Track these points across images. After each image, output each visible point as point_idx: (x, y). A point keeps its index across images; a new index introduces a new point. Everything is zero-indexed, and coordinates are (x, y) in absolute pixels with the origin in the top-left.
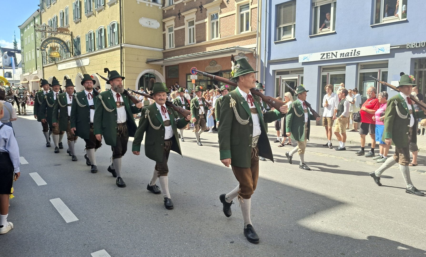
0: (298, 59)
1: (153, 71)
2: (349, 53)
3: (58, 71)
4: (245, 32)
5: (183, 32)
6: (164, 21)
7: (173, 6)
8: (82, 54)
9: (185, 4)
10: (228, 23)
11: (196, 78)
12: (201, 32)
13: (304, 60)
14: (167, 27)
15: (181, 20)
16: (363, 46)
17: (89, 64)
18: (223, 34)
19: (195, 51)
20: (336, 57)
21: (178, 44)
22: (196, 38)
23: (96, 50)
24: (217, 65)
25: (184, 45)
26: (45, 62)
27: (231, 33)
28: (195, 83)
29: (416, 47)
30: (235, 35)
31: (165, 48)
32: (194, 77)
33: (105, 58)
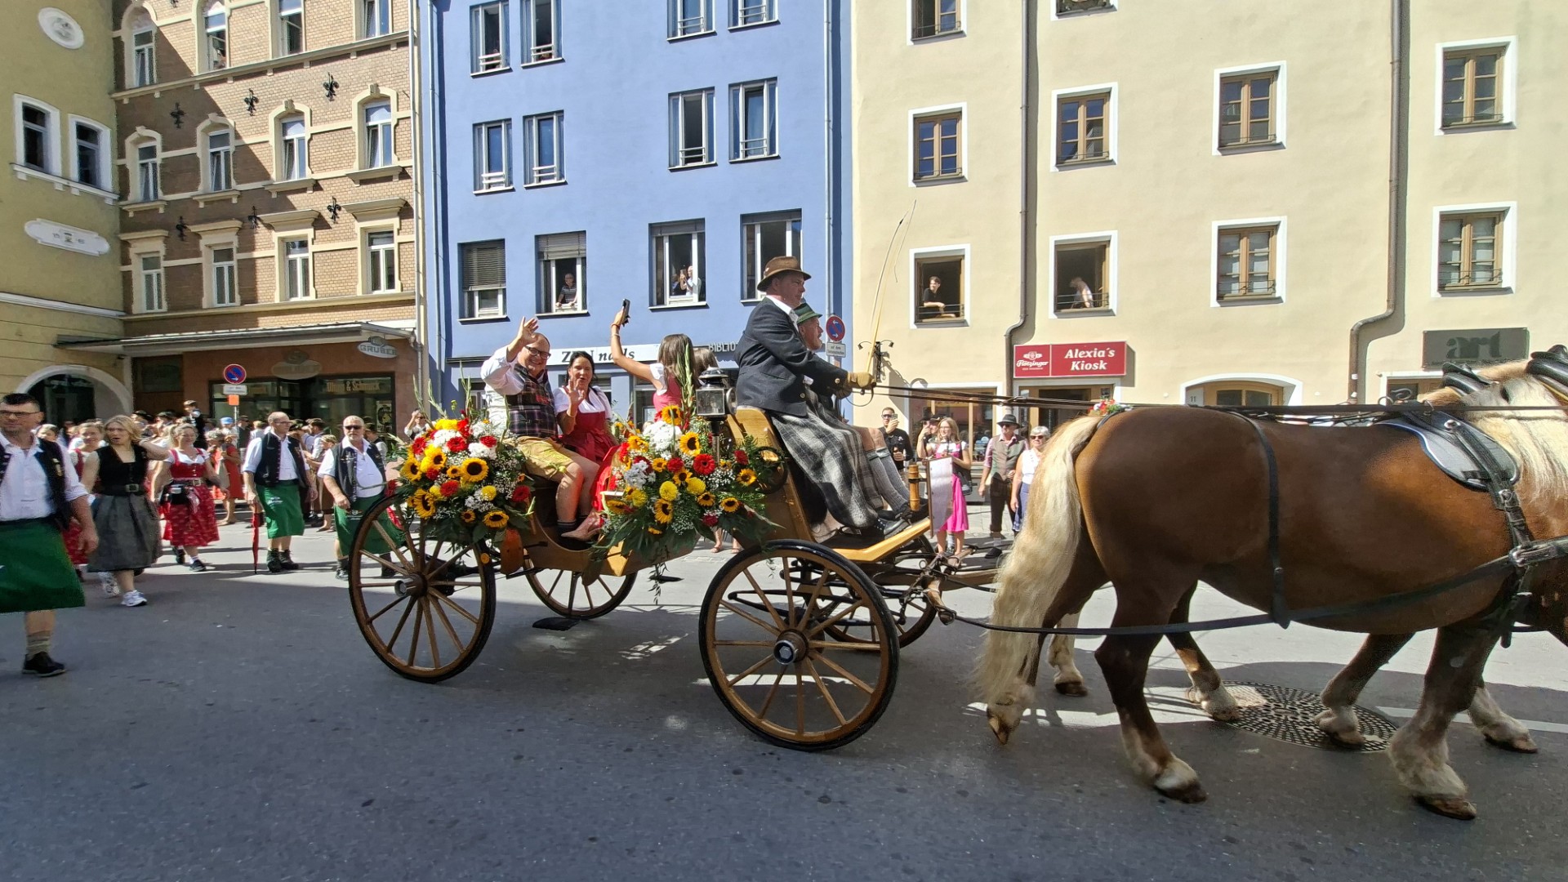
1: (85, 369)
4: (383, 291)
5: (195, 274)
6: (124, 237)
7: (159, 203)
9: (202, 205)
10: (337, 266)
11: (242, 390)
12: (256, 280)
14: (139, 254)
15: (186, 243)
18: (324, 289)
19: (236, 323)
21: (177, 301)
22: (240, 292)
24: (308, 363)
25: (200, 307)
27: (346, 290)
28: (238, 404)
30: (358, 295)
31: (131, 310)
32: (235, 390)
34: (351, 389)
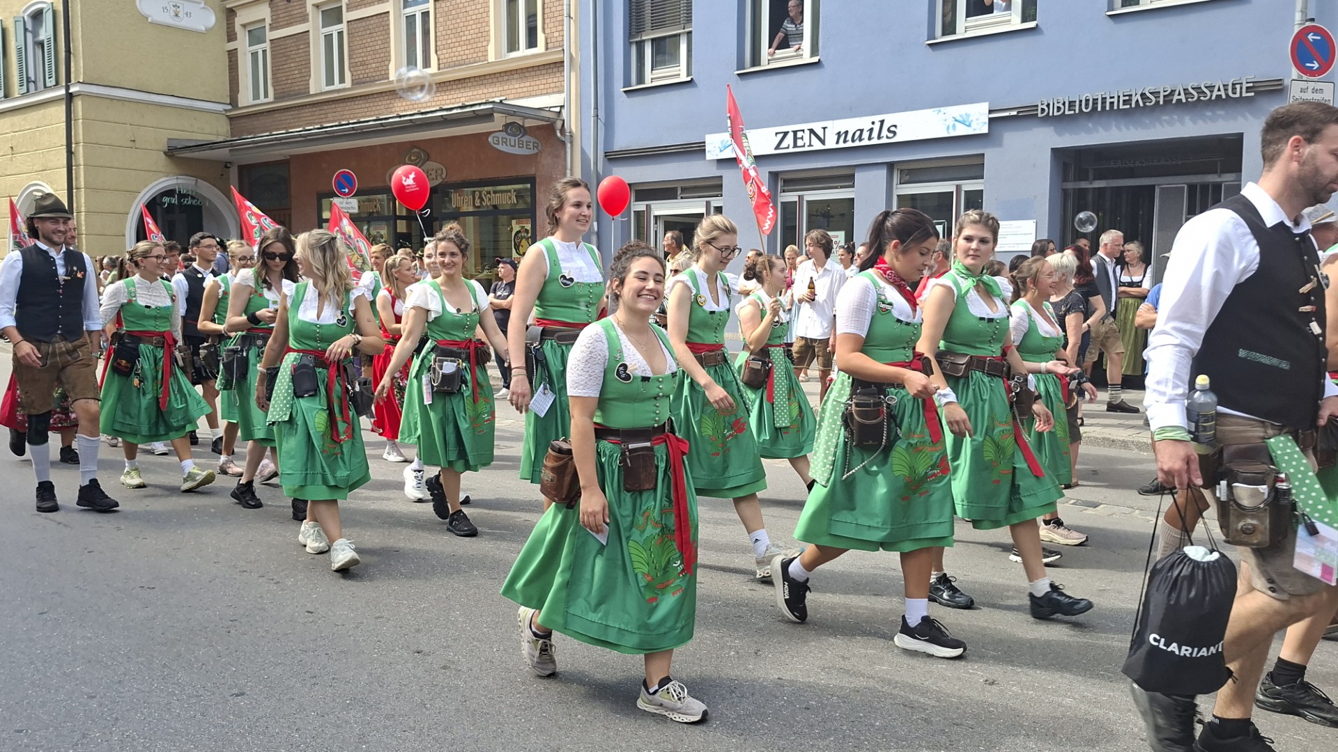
0: (705, 150)
1: (194, 182)
2: (862, 131)
4: (523, 51)
5: (302, 47)
6: (231, 3)
10: (464, 19)
11: (354, 208)
12: (369, 49)
13: (721, 151)
14: (244, 26)
15: (292, 4)
16: (906, 109)
18: (447, 56)
20: (823, 142)
22: (352, 69)
24: (430, 165)
27: (475, 55)
29: (1067, 113)
30: (490, 61)
31: (237, 102)
32: (345, 205)
33: (7, 133)
34: (481, 203)
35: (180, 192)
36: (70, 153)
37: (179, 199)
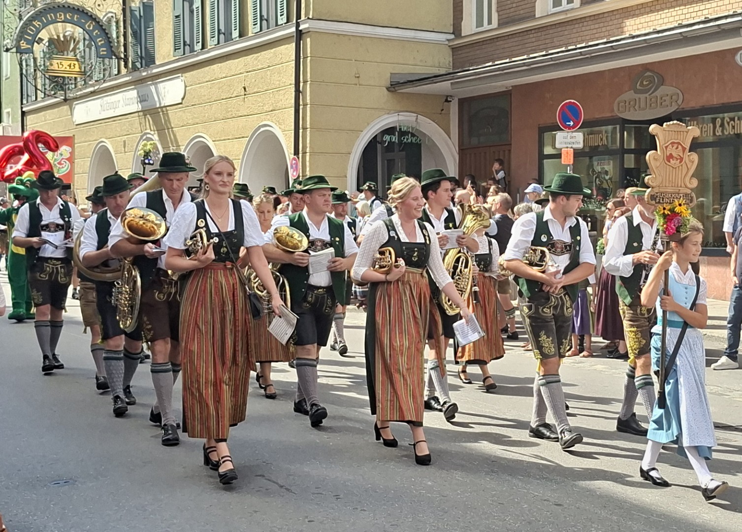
1: (414, 119)
3: (75, 127)
8: (157, 63)
11: (578, 143)
17: (183, 99)
19: (577, 35)
21: (508, 11)
23: (209, 47)
24: (663, 90)
25: (532, 17)
26: (29, 94)
28: (572, 162)
32: (569, 140)
33: (241, 74)
34: (722, 132)
35: (400, 129)
36: (298, 91)
37: (399, 137)
